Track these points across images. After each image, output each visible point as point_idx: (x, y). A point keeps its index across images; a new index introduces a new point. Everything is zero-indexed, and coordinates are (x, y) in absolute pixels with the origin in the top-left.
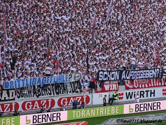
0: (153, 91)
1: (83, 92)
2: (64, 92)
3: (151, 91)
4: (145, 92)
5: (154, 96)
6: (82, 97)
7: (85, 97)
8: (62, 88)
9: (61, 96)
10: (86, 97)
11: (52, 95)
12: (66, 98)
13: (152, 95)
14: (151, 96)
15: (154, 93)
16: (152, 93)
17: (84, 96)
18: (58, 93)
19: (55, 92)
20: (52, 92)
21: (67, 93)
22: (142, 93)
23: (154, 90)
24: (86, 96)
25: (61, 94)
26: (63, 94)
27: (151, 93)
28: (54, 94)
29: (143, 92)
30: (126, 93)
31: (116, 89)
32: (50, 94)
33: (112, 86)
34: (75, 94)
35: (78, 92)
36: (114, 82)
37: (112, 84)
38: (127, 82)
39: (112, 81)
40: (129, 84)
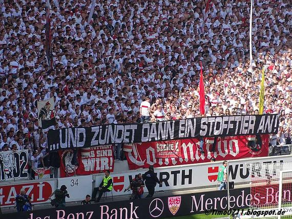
0: (187, 173)
1: (37, 175)
3: (183, 172)
4: (170, 173)
5: (190, 182)
6: (35, 185)
7: (41, 187)
10: (44, 185)
13: (187, 180)
14: (183, 183)
15: (190, 176)
16: (187, 177)
17: (39, 184)
22: (165, 177)
23: (190, 171)
24: (43, 183)
27: (184, 177)
29: (167, 174)
30: (130, 177)
31: (107, 168)
33: (100, 161)
34: (19, 180)
35: (25, 175)
36: (105, 153)
37: (100, 157)
38: (132, 153)
39: (99, 151)
40: (136, 157)
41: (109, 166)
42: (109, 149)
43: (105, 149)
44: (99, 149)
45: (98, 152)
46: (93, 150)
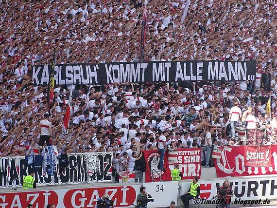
1: (121, 178)
2: (80, 177)
3: (273, 182)
4: (259, 183)
7: (125, 191)
8: (76, 168)
9: (71, 185)
10: (128, 189)
11: (52, 183)
12: (82, 190)
13: (276, 190)
14: (272, 193)
16: (276, 187)
17: (123, 188)
18: (64, 179)
19: (58, 176)
20: (52, 177)
21: (86, 180)
22: (253, 186)
24: (127, 187)
25: (71, 181)
26: (76, 180)
27: (273, 187)
28: (56, 181)
29: (256, 183)
30: (218, 185)
31: (194, 175)
32: (48, 180)
33: (188, 168)
34: (102, 183)
35: (109, 178)
36: (193, 159)
37: (188, 163)
38: (221, 160)
39: (187, 157)
40: (225, 164)
41: (196, 173)
42: (198, 155)
43: (193, 155)
44: (187, 155)
45: (185, 158)
46: (181, 155)
